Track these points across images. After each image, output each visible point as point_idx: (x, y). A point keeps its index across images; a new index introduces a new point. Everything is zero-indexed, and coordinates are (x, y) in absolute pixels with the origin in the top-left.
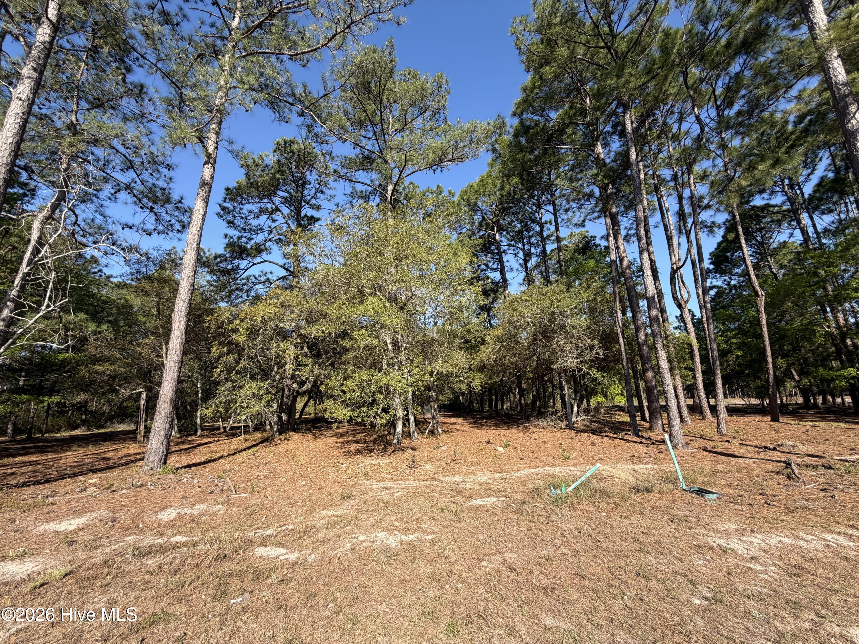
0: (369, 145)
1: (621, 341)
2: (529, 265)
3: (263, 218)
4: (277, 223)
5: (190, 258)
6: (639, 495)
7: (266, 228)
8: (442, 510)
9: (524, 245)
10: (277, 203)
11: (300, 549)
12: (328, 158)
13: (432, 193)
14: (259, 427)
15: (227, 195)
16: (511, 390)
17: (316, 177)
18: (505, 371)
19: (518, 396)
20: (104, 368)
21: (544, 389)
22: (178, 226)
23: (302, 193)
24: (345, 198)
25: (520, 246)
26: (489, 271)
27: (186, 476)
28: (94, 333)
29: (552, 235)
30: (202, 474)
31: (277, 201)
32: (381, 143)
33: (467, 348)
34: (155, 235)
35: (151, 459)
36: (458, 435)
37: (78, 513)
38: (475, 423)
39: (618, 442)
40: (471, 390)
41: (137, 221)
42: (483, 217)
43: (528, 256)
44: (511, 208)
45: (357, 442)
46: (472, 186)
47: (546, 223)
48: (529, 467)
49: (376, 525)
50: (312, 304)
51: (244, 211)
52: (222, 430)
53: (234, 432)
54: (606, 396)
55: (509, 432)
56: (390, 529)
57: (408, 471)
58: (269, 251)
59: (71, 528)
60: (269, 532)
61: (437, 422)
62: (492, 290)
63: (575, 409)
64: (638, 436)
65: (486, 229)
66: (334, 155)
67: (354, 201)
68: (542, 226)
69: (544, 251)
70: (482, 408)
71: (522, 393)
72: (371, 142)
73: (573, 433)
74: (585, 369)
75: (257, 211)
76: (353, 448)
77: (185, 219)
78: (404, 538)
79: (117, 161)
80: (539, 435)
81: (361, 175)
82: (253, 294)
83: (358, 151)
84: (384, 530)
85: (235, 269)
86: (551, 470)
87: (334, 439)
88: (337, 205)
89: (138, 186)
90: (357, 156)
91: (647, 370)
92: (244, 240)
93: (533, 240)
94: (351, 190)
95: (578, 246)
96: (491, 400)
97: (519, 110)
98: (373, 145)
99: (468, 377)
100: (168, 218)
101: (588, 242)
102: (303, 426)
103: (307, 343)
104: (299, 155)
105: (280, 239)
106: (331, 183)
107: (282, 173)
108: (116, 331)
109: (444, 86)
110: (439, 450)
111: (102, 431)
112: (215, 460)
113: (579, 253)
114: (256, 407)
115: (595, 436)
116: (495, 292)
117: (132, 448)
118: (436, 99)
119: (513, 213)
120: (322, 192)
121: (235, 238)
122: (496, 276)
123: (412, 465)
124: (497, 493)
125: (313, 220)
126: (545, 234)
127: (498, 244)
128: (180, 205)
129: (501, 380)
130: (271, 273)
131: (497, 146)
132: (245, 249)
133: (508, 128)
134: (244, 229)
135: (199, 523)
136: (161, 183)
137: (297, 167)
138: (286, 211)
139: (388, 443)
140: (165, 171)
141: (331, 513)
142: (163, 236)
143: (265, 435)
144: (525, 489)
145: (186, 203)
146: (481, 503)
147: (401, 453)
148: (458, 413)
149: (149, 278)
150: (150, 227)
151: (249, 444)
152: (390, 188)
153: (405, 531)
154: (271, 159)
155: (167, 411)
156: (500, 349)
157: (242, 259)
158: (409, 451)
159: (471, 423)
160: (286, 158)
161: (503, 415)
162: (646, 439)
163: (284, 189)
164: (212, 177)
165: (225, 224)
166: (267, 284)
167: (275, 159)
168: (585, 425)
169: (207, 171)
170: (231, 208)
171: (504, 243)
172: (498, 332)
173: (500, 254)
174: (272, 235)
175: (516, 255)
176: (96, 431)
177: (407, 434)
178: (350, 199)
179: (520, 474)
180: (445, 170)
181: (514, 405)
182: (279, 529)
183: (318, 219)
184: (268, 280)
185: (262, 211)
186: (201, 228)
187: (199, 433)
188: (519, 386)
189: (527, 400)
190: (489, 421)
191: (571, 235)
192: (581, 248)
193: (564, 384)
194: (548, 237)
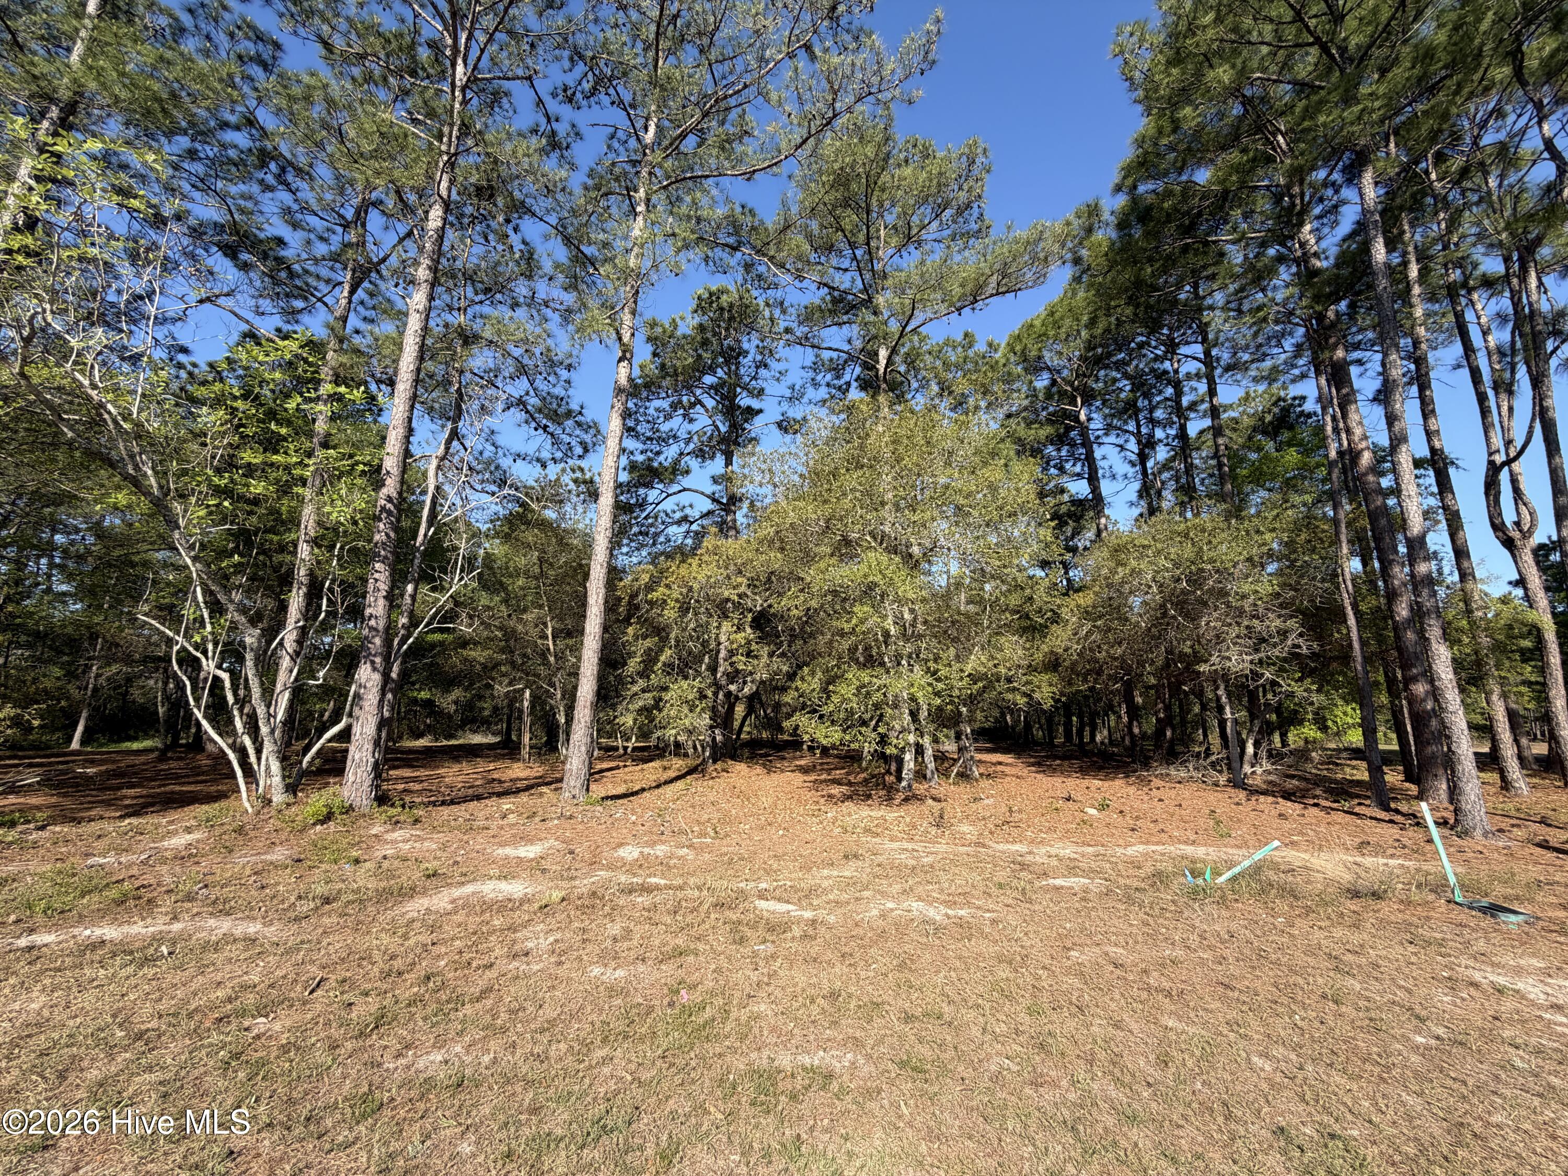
0: (844, 281)
1: (1352, 621)
2: (1150, 464)
3: (677, 418)
6: (1355, 901)
7: (682, 434)
8: (1000, 886)
9: (1138, 426)
10: (698, 393)
11: (813, 907)
12: (776, 311)
13: (954, 348)
16: (1111, 708)
17: (757, 342)
18: (1099, 672)
19: (1125, 719)
20: (475, 653)
21: (1181, 707)
22: (579, 450)
23: (736, 373)
24: (803, 373)
25: (1131, 426)
26: (1066, 478)
27: (620, 809)
29: (1203, 401)
31: (698, 390)
32: (868, 276)
33: (1026, 630)
36: (1010, 783)
37: (524, 839)
38: (1039, 764)
39: (1339, 817)
40: (1035, 706)
42: (1054, 381)
43: (1147, 445)
44: (1110, 355)
45: (836, 782)
46: (1031, 325)
47: (1188, 376)
48: (1147, 843)
49: (905, 893)
51: (651, 411)
52: (621, 751)
53: (640, 756)
54: (1324, 728)
55: (1106, 784)
56: (929, 901)
57: (933, 830)
58: (687, 471)
59: (532, 855)
61: (970, 760)
62: (1070, 515)
63: (1250, 749)
64: (1387, 809)
65: (1060, 402)
66: (786, 304)
67: (819, 378)
68: (1177, 386)
69: (1182, 434)
70: (1052, 738)
71: (1134, 711)
72: (849, 274)
73: (1242, 795)
74: (1267, 675)
75: (669, 408)
78: (950, 912)
80: (1169, 793)
81: (832, 336)
82: (662, 539)
83: (824, 293)
84: (920, 899)
85: (642, 505)
86: (1189, 850)
87: (798, 778)
88: (792, 388)
89: (533, 401)
90: (823, 299)
91: (1414, 679)
92: (650, 455)
93: (1159, 414)
94: (813, 360)
95: (1262, 419)
96: (1068, 725)
97: (1129, 182)
98: (853, 281)
99: (1028, 683)
100: (567, 439)
101: (1286, 411)
102: (743, 751)
104: (731, 312)
105: (701, 450)
106: (782, 351)
107: (705, 343)
109: (980, 160)
110: (979, 805)
112: (637, 793)
113: (1265, 433)
115: (1289, 804)
116: (1077, 518)
118: (965, 187)
119: (1117, 365)
120: (766, 366)
121: (637, 454)
122: (1080, 489)
123: (940, 822)
124: (1091, 873)
125: (751, 413)
126: (1185, 401)
127: (1083, 428)
129: (1092, 689)
130: (691, 506)
131: (1084, 253)
132: (654, 470)
133: (1106, 216)
134: (650, 439)
136: (559, 391)
137: (728, 331)
138: (710, 403)
139: (891, 791)
143: (691, 762)
146: (1063, 884)
147: (916, 803)
148: (1003, 745)
150: (546, 455)
151: (672, 774)
152: (883, 354)
153: (951, 904)
156: (1089, 633)
157: (652, 487)
159: (1033, 765)
160: (712, 320)
161: (1094, 755)
162: (1403, 815)
166: (684, 525)
167: (695, 323)
168: (1270, 782)
169: (623, 370)
170: (634, 409)
171: (1097, 424)
172: (1085, 599)
173: (1087, 445)
174: (691, 445)
175: (1122, 448)
176: (445, 743)
177: (920, 775)
178: (811, 374)
179: (1130, 851)
181: (1118, 736)
182: (775, 884)
183: (760, 411)
184: (685, 518)
185: (675, 408)
188: (1129, 700)
189: (1145, 727)
190: (1066, 763)
191: (1247, 398)
192: (1271, 423)
193: (1224, 699)
194: (1193, 406)
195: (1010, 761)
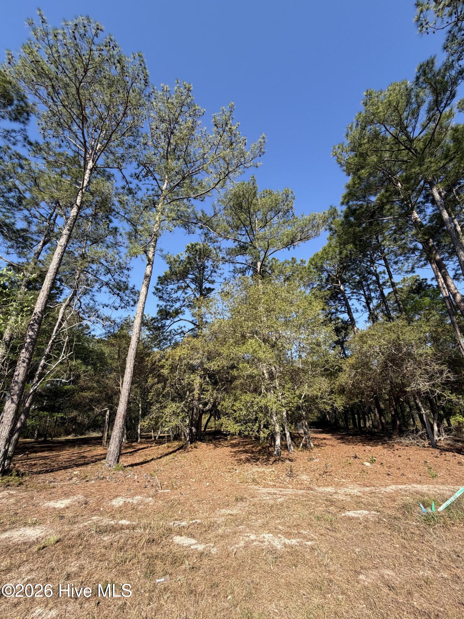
0: (243, 239)
2: (371, 306)
3: (180, 292)
4: (188, 295)
5: (137, 322)
7: (182, 299)
8: (318, 519)
9: (364, 292)
10: (188, 282)
11: (206, 541)
12: (218, 251)
13: (288, 263)
14: (177, 437)
15: (159, 281)
16: (370, 410)
17: (212, 263)
18: (363, 394)
19: (378, 415)
20: (87, 394)
21: (401, 408)
22: (132, 303)
23: (203, 274)
24: (230, 274)
25: (362, 292)
26: (339, 313)
27: (131, 473)
28: (84, 372)
29: (388, 282)
30: (140, 472)
31: (188, 281)
32: (251, 236)
33: (328, 375)
34: (120, 309)
35: (110, 459)
36: (328, 449)
37: (67, 495)
38: (341, 439)
40: (334, 410)
41: (110, 302)
42: (329, 275)
43: (369, 300)
44: (349, 266)
45: (246, 452)
46: (317, 255)
47: (380, 273)
48: (397, 483)
49: (264, 526)
50: (211, 346)
51: (169, 289)
52: (153, 439)
53: (160, 441)
55: (373, 448)
56: (275, 532)
57: (288, 479)
58: (183, 313)
59: (62, 506)
60: (184, 524)
61: (309, 438)
62: (342, 327)
63: (436, 428)
65: (332, 283)
66: (221, 248)
67: (236, 275)
68: (377, 276)
69: (382, 294)
70: (347, 426)
71: (381, 412)
72: (245, 237)
73: (437, 451)
74: (438, 391)
75: (176, 288)
76: (243, 456)
77: (136, 298)
78: (287, 541)
79: (102, 270)
80: (403, 452)
81: (240, 258)
82: (173, 341)
83: (236, 243)
84: (270, 532)
85: (163, 326)
87: (229, 449)
88: (225, 279)
89: (112, 282)
90: (236, 247)
92: (168, 307)
93: (371, 287)
94: (233, 268)
95: (411, 287)
96: (354, 419)
97: (346, 201)
98: (246, 239)
99: (331, 399)
100: (127, 298)
101: (420, 284)
102: (207, 437)
103: (208, 374)
104: (200, 252)
105: (190, 305)
106: (221, 266)
107: (190, 263)
108: (95, 370)
110: (312, 462)
111: (83, 437)
112: (148, 462)
113: (414, 293)
114: (175, 422)
115: (460, 456)
116: (346, 329)
117: (99, 450)
118: (286, 204)
119: (352, 269)
120: (215, 272)
121: (163, 307)
123: (291, 474)
124: (368, 506)
125: (210, 290)
126: (381, 282)
127: (343, 293)
128: (133, 290)
129: (361, 401)
130: (184, 327)
131: (333, 226)
132: (169, 313)
133: (339, 213)
134: (168, 301)
135: (137, 511)
137: (199, 259)
138: (193, 286)
139: (270, 454)
140: (126, 272)
141: (229, 512)
142: (124, 310)
143: (181, 443)
144: (394, 505)
145: (136, 289)
146: (354, 515)
147: (280, 463)
148: (327, 429)
149: (115, 336)
150: (117, 305)
151: (171, 450)
152: (259, 264)
153: (288, 535)
154: (184, 256)
155: (121, 424)
156: (355, 375)
157: (167, 319)
158: (287, 462)
159: (339, 439)
160: (193, 255)
161: (366, 433)
163: (192, 273)
164: (151, 272)
165: (157, 298)
166: (182, 335)
167: (186, 256)
168: (448, 444)
169: (149, 269)
170: (161, 288)
171: (348, 292)
172: (351, 361)
173: (346, 300)
174: (185, 303)
175: (359, 300)
176: (80, 437)
177: (285, 447)
178: (233, 274)
179: (388, 489)
180: (296, 248)
181: (376, 423)
182: (191, 522)
183: (213, 289)
184: (182, 332)
185: (179, 288)
186: (144, 303)
187: (139, 440)
188: (378, 406)
189: (387, 419)
190: (355, 437)
191: (404, 280)
192: (415, 289)
193: (420, 405)
194: (384, 284)
195: (329, 437)
